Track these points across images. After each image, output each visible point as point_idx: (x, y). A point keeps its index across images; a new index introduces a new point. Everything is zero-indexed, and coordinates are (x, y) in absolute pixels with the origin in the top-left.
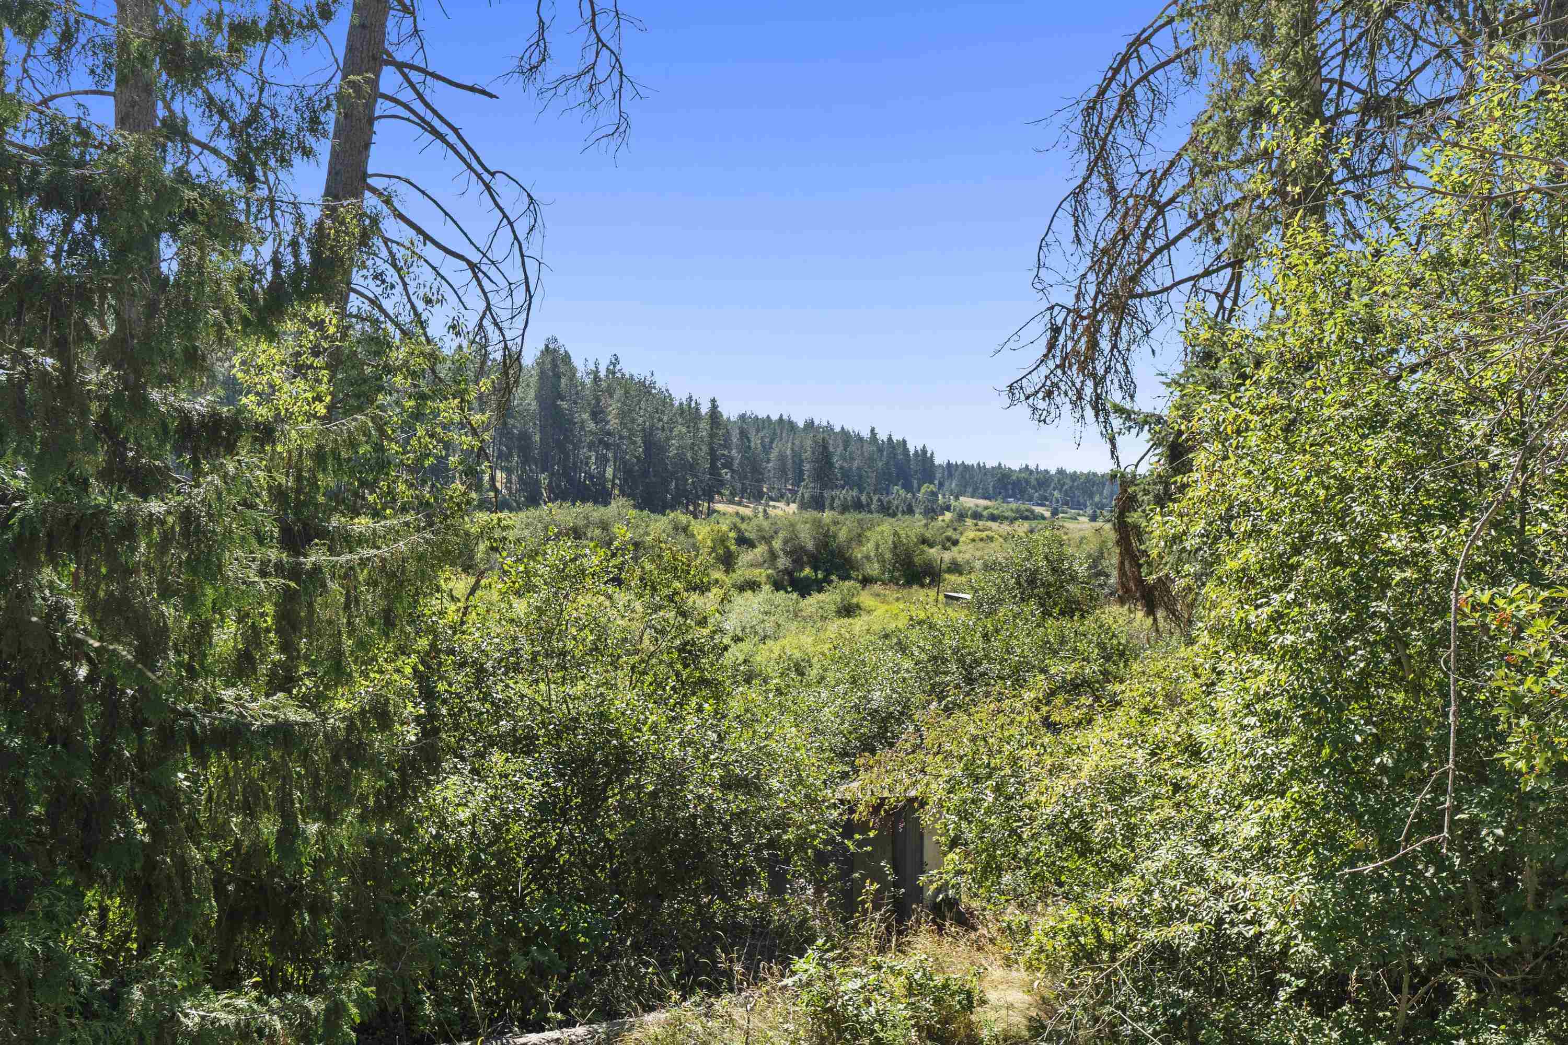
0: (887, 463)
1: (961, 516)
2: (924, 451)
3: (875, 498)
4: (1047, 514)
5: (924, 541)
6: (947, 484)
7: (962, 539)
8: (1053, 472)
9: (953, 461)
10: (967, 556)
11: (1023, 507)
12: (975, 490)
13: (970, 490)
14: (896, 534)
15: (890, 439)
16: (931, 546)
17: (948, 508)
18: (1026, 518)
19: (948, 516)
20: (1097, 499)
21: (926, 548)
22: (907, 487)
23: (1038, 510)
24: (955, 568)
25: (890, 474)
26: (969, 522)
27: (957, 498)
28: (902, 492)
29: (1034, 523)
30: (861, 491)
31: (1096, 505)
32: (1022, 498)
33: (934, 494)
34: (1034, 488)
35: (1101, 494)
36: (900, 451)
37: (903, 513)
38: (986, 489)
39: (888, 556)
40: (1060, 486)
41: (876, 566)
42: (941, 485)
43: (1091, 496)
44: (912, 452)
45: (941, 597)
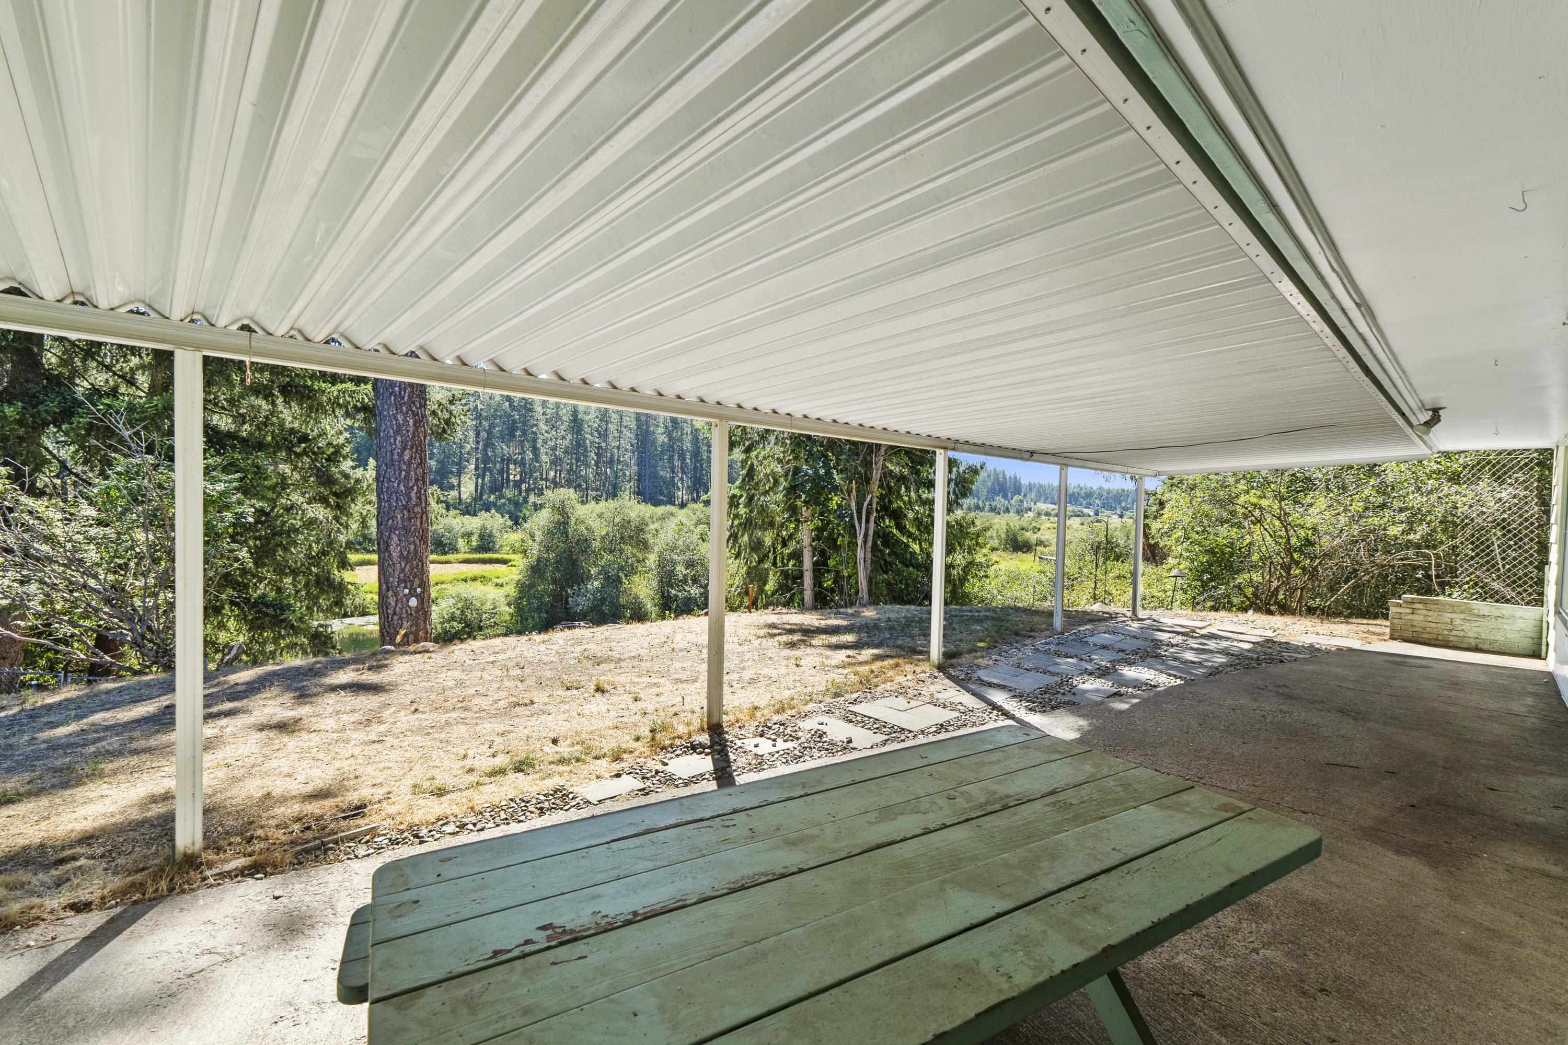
0: (993, 484)
1: (1039, 514)
2: (1015, 477)
3: (987, 503)
4: (1092, 513)
5: (1023, 529)
6: (1028, 496)
7: (1042, 528)
8: (1095, 488)
9: (1032, 482)
10: (1047, 537)
11: (1076, 509)
12: (1047, 498)
13: (1043, 499)
14: (1008, 524)
15: (995, 470)
16: (1027, 531)
17: (1030, 509)
18: (1079, 516)
19: (1030, 514)
20: (1123, 504)
21: (1024, 532)
22: (1005, 497)
23: (1086, 511)
24: (1040, 543)
25: (994, 489)
26: (1043, 518)
27: (1035, 503)
28: (1002, 500)
29: (1083, 519)
30: (979, 499)
31: (1123, 508)
32: (1076, 504)
33: (1022, 501)
34: (1083, 498)
35: (1126, 501)
36: (1001, 476)
37: (1004, 512)
38: (1053, 498)
39: (1003, 536)
40: (1100, 496)
41: (997, 541)
42: (1025, 496)
43: (1120, 504)
44: (1008, 477)
45: (1037, 559)
